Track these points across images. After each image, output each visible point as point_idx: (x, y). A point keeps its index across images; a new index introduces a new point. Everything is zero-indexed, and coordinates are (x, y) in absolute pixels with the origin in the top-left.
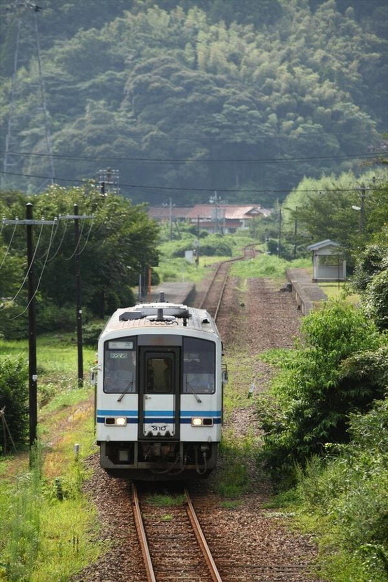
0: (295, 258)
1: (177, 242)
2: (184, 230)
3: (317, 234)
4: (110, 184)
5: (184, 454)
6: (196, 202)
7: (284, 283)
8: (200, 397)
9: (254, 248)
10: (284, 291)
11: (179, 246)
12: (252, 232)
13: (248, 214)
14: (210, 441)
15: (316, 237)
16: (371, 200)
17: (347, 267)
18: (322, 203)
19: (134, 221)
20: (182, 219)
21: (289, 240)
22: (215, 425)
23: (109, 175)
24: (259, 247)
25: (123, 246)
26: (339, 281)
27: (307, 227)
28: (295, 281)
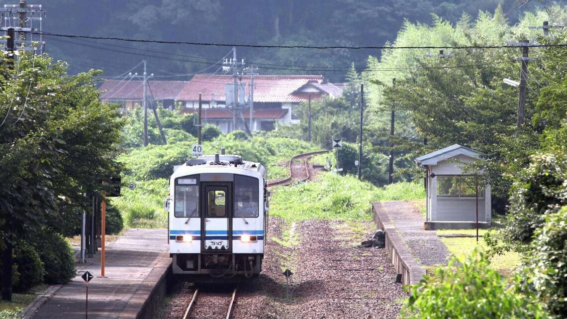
0: (392, 181)
1: (158, 149)
2: (171, 125)
3: (435, 132)
4: (25, 32)
5: (236, 263)
6: (196, 70)
7: (370, 230)
8: (247, 219)
9: (310, 162)
10: (370, 246)
11: (162, 156)
12: (305, 130)
13: (298, 93)
14: (255, 253)
15: (433, 139)
16: (540, 66)
17: (493, 198)
18: (446, 73)
19: (74, 106)
20: (168, 103)
21: (379, 146)
22: (259, 241)
23: (23, 15)
24: (319, 160)
25: (49, 156)
26: (477, 226)
27: (414, 120)
28: (392, 227)
